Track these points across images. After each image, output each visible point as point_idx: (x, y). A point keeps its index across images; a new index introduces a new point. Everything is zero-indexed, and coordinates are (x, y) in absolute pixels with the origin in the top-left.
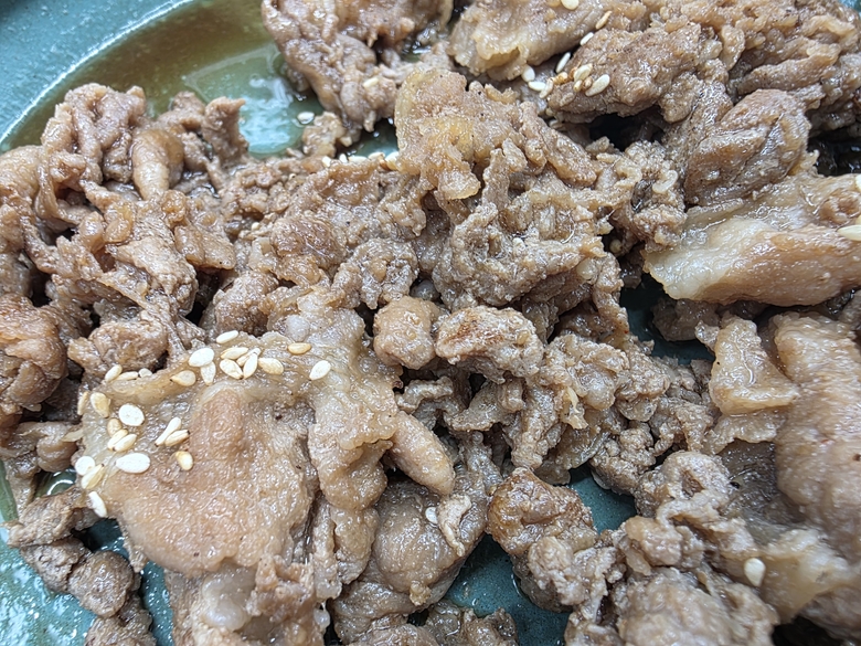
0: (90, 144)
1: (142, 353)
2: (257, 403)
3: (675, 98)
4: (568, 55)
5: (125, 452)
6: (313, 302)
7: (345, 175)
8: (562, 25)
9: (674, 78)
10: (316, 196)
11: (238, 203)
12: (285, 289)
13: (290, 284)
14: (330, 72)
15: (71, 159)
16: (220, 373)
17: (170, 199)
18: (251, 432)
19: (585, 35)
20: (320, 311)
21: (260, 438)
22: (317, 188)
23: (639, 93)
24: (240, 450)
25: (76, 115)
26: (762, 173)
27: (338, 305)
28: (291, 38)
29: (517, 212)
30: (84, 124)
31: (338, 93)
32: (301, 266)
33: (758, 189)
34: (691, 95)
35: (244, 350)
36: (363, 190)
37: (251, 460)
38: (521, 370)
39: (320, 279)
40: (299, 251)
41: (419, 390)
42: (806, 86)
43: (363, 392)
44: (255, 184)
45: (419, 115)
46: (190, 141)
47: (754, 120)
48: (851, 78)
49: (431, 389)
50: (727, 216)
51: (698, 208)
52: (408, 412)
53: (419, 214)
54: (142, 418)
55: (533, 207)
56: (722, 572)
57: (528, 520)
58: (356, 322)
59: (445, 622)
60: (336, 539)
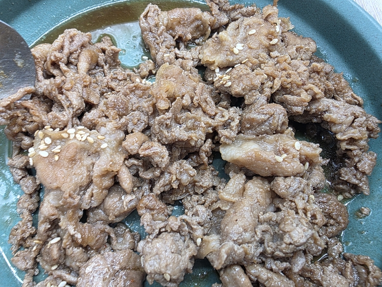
0: (66, 51)
2: (83, 149)
4: (231, 68)
5: (43, 150)
6: (111, 125)
8: (231, 58)
9: (250, 91)
11: (107, 84)
12: (105, 118)
13: (106, 117)
14: (156, 46)
15: (58, 55)
16: (75, 137)
17: (85, 78)
18: (78, 157)
19: (238, 64)
20: (111, 128)
21: (80, 159)
24: (73, 160)
25: (65, 40)
26: (263, 130)
27: (119, 128)
28: (146, 31)
29: (180, 118)
30: (67, 43)
31: (157, 54)
32: (112, 113)
33: (261, 135)
34: (254, 98)
35: (84, 133)
36: (144, 94)
37: (75, 164)
38: (160, 165)
39: (116, 119)
40: (114, 108)
41: (133, 161)
42: (297, 106)
43: (115, 156)
44: (117, 78)
45: (163, 78)
46: (101, 57)
47: (265, 112)
49: (136, 162)
50: (249, 140)
51: (242, 134)
52: (127, 166)
53: (151, 109)
54: (50, 142)
55: (187, 117)
56: (193, 239)
57: (147, 207)
58: (122, 135)
59: (121, 229)
60: (93, 194)
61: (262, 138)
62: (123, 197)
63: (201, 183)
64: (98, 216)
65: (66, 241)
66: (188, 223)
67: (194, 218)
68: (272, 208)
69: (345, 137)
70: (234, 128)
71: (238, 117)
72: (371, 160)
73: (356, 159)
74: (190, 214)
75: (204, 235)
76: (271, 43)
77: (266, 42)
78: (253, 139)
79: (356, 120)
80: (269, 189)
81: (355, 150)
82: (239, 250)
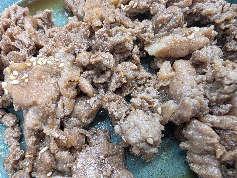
0: (13, 18)
1: (19, 59)
2: (46, 72)
3: (152, 8)
5: (13, 80)
6: (62, 50)
7: (74, 25)
9: (152, 3)
10: (67, 30)
11: (50, 34)
14: (75, 6)
15: (8, 20)
16: (37, 64)
17: (31, 29)
18: (44, 77)
20: (63, 53)
21: (46, 79)
22: (67, 28)
23: (143, 6)
24: (40, 80)
25: (10, 11)
26: (171, 25)
27: (68, 52)
29: (112, 32)
30: (12, 13)
31: (77, 12)
32: (60, 43)
33: (171, 29)
34: (156, 7)
35: (44, 59)
36: (78, 29)
37: (43, 83)
38: (109, 66)
39: (65, 46)
40: (60, 40)
42: (185, 7)
43: (72, 71)
45: (90, 9)
46: (40, 21)
47: (169, 12)
48: (198, 7)
49: (89, 72)
51: (157, 34)
52: (83, 77)
53: (89, 31)
54: (18, 74)
55: (116, 31)
57: (110, 101)
59: (93, 130)
60: (63, 104)
62: (88, 102)
64: (73, 122)
67: (149, 95)
69: (222, 19)
71: (150, 24)
78: (166, 35)
79: (224, 7)
81: (231, 26)
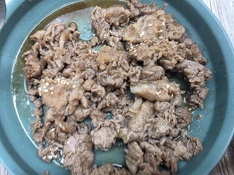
2: (64, 88)
3: (145, 62)
4: (138, 44)
5: (45, 89)
6: (77, 76)
9: (146, 59)
11: (74, 52)
12: (74, 72)
14: (100, 29)
15: (49, 38)
16: (60, 83)
17: (63, 51)
19: (142, 42)
20: (77, 78)
21: (63, 93)
22: (86, 56)
24: (60, 94)
25: (52, 29)
27: (81, 78)
28: (95, 21)
29: (111, 73)
30: (53, 31)
32: (77, 70)
34: (148, 62)
35: (64, 80)
38: (101, 96)
39: (80, 73)
41: (87, 93)
42: (170, 66)
43: (79, 91)
46: (71, 36)
47: (153, 71)
49: (89, 94)
50: (144, 83)
51: (141, 80)
52: (85, 96)
54: (48, 85)
55: (114, 72)
56: (116, 130)
57: (94, 115)
58: (83, 81)
59: (82, 124)
60: (69, 109)
61: (151, 82)
62: (83, 110)
63: (121, 103)
64: (72, 118)
65: (58, 130)
66: (113, 123)
67: (116, 120)
68: (154, 116)
69: (193, 81)
70: (137, 77)
71: (140, 72)
72: (206, 92)
73: (198, 92)
74: (115, 118)
75: (121, 128)
76: (159, 32)
77: (157, 31)
78: (146, 83)
79: (199, 73)
80: (153, 107)
81: (198, 87)
82: (136, 135)
